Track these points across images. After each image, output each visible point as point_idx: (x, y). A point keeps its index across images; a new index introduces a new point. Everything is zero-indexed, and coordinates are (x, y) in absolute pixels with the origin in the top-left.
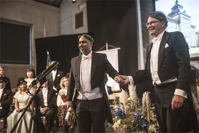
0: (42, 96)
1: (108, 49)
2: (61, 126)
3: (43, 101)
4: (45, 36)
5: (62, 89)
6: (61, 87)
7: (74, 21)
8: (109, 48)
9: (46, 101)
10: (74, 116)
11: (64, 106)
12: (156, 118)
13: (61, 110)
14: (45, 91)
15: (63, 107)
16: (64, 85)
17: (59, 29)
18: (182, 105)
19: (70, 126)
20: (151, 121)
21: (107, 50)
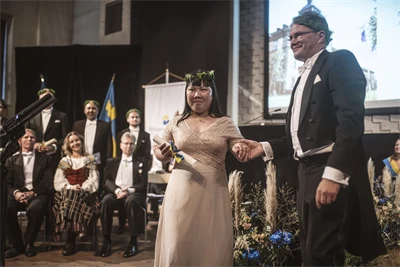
0: (22, 167)
1: (170, 81)
2: (59, 233)
3: (24, 179)
4: (38, 44)
5: (68, 157)
6: (66, 152)
7: (103, 17)
8: (172, 80)
9: (29, 179)
10: (87, 213)
11: (68, 191)
12: (251, 222)
13: (61, 200)
14: (29, 160)
15: (65, 193)
16: (70, 150)
17: (71, 32)
18: (334, 198)
19: (80, 232)
20: (241, 228)
21: (167, 84)
